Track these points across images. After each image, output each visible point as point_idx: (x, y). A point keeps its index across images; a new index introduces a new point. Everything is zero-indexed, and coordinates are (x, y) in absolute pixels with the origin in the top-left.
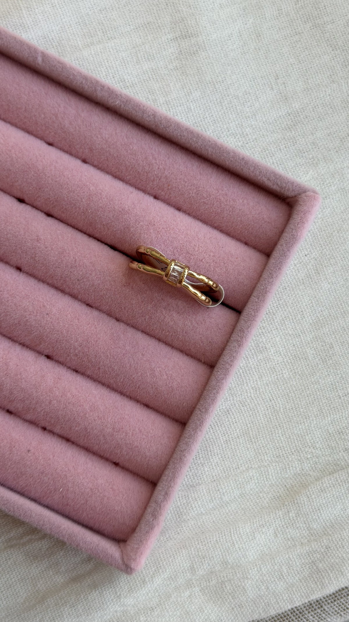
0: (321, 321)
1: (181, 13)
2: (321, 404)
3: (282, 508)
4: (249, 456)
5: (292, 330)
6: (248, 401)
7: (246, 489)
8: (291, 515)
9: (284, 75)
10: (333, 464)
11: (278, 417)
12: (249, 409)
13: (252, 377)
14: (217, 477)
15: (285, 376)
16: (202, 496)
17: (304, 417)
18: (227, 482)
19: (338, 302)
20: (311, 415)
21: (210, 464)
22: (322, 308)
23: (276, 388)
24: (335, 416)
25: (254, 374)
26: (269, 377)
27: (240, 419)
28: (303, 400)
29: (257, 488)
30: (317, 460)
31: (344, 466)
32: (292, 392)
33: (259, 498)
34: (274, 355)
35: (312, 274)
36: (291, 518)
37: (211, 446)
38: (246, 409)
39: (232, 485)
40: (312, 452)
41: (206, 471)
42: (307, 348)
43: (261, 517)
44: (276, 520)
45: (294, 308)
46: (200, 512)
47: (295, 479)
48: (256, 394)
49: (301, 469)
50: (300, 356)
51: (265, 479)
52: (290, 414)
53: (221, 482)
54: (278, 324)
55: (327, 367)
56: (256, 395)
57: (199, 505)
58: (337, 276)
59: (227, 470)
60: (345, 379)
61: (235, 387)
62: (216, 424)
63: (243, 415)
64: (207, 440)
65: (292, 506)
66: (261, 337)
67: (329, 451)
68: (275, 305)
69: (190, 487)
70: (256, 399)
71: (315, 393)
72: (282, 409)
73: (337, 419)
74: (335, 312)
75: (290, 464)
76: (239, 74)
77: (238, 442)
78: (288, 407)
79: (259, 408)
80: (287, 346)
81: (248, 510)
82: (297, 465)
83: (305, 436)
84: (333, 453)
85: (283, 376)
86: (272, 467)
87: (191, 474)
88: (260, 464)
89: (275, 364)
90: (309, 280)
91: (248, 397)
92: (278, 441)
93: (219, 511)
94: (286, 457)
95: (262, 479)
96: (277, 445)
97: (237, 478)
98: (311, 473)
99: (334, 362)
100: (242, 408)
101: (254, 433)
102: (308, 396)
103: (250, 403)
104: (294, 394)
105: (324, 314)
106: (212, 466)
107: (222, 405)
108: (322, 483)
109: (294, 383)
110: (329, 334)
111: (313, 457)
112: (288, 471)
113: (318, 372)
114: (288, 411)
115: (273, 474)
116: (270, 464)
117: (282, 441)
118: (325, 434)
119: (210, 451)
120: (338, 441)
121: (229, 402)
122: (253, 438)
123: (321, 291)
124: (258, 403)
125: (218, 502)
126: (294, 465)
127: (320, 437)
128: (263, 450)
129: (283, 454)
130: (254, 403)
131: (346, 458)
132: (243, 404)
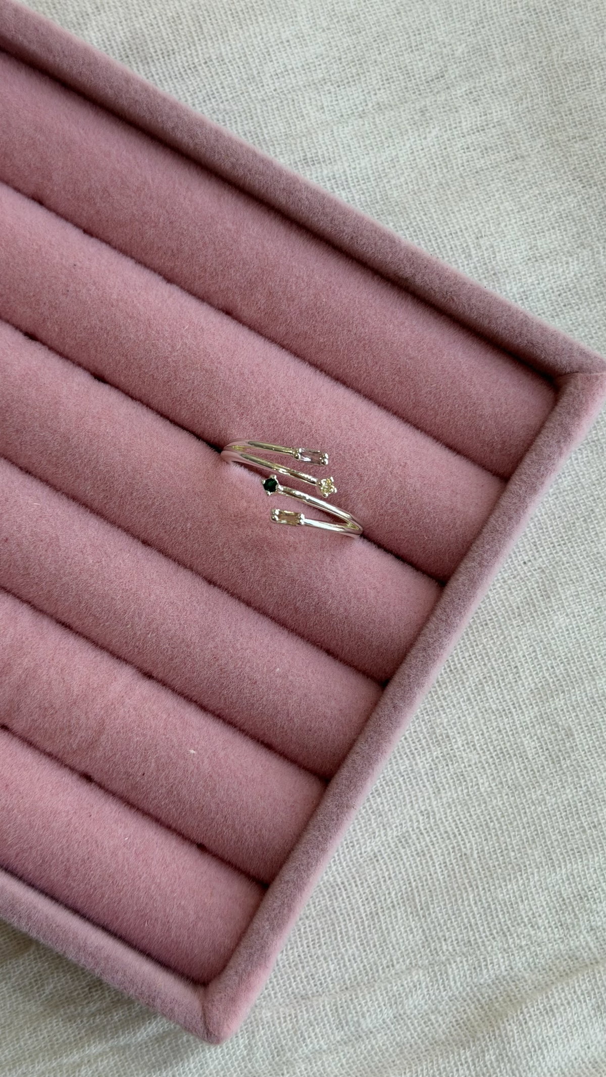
0: (551, 685)
1: (307, 119)
2: (549, 843)
3: (472, 1044)
4: (412, 943)
5: (498, 701)
6: (414, 837)
7: (406, 1007)
8: (487, 1057)
9: (493, 232)
10: (566, 957)
11: (467, 867)
12: (415, 853)
13: (421, 791)
14: (351, 982)
15: (482, 790)
16: (321, 1018)
17: (516, 868)
18: (369, 993)
19: (583, 650)
20: (530, 865)
21: (339, 956)
22: (553, 662)
23: (466, 812)
24: (575, 866)
25: (425, 786)
26: (453, 792)
27: (397, 872)
28: (515, 836)
29: (426, 1004)
30: (538, 949)
31: (587, 961)
32: (495, 819)
33: (429, 1023)
34: (462, 748)
35: (537, 598)
36: (488, 1063)
37: (342, 924)
38: (408, 852)
39: (380, 999)
40: (530, 935)
41: (332, 969)
42: (525, 737)
43: (432, 1061)
44: (460, 1067)
45: (501, 660)
46: (317, 1047)
47: (497, 987)
48: (429, 823)
49: (508, 968)
50: (511, 752)
51: (441, 987)
52: (490, 862)
53: (359, 991)
54: (472, 690)
55: (561, 772)
56: (428, 826)
57: (316, 1034)
58: (583, 603)
59: (371, 970)
60: (594, 795)
61: (390, 810)
62: (352, 881)
63: (404, 864)
64: (335, 912)
65: (491, 1041)
66: (439, 715)
67: (561, 931)
68: (467, 655)
69: (300, 999)
70: (428, 832)
71: (537, 822)
72: (475, 852)
73: (578, 872)
74: (577, 669)
75: (488, 959)
76: (408, 228)
77: (393, 917)
78: (487, 848)
79: (432, 850)
80: (488, 732)
81: (408, 1045)
82: (502, 960)
83: (517, 903)
84: (568, 936)
85: (479, 788)
86: (454, 965)
87: (303, 974)
88: (433, 959)
89: (465, 767)
90: (530, 608)
91: (413, 830)
92: (467, 914)
93: (353, 1046)
94: (480, 944)
95: (436, 987)
96: (466, 921)
97: (389, 986)
98: (526, 975)
99: (574, 763)
100: (402, 851)
101: (423, 899)
102: (524, 828)
103: (416, 842)
104: (499, 823)
105: (558, 672)
106: (344, 962)
107: (365, 844)
108: (547, 997)
109: (500, 803)
110: (565, 710)
111: (532, 943)
112: (485, 971)
113: (544, 781)
114: (487, 856)
115: (457, 978)
116: (450, 957)
117: (474, 915)
118: (554, 899)
119: (341, 933)
120: (577, 912)
121: (377, 839)
122: (422, 909)
123: (553, 630)
124: (431, 841)
125: (353, 1029)
126: (495, 961)
127: (545, 906)
128: (438, 930)
129: (475, 939)
130: (425, 840)
131: (591, 945)
132: (404, 843)
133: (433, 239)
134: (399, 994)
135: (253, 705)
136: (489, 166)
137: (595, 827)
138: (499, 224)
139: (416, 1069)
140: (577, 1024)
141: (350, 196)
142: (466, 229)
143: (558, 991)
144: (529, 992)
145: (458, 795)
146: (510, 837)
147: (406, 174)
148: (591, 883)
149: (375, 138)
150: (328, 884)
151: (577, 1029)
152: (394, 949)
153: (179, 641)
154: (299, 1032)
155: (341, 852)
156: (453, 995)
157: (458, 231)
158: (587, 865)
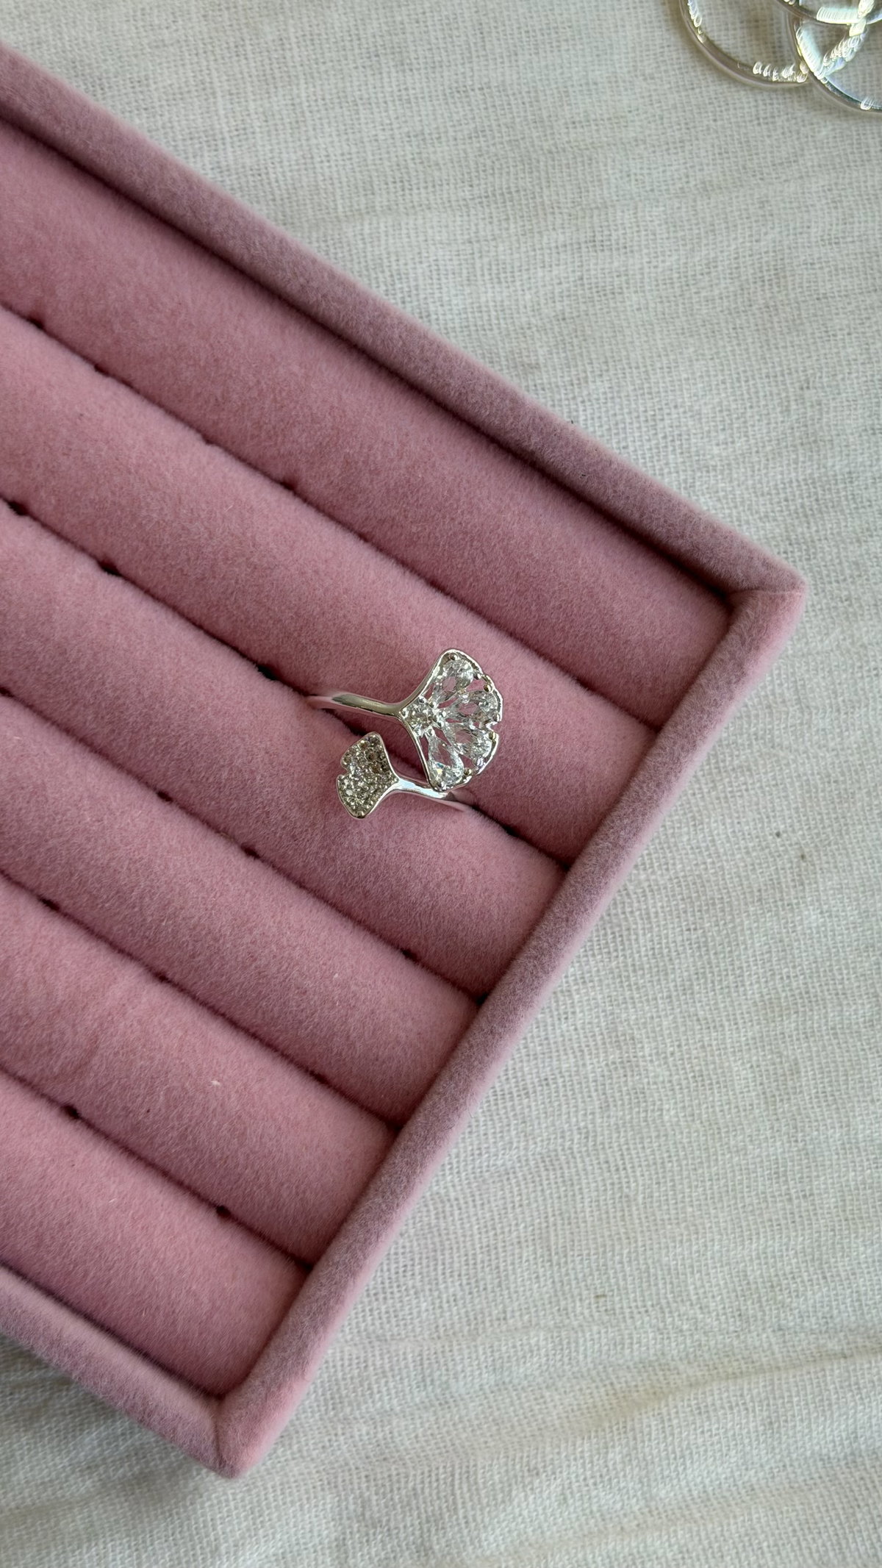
0: (783, 1000)
1: (605, 187)
2: (740, 1205)
3: (593, 1434)
4: (536, 1295)
5: (707, 1008)
6: (563, 1159)
7: (515, 1374)
8: (610, 1456)
10: (739, 1357)
11: (626, 1213)
12: (560, 1180)
13: (584, 1103)
14: (445, 1330)
15: (666, 1118)
16: (399, 1369)
17: (692, 1228)
18: (468, 1348)
19: (834, 963)
20: (711, 1227)
21: (436, 1294)
22: (791, 971)
23: (638, 1141)
24: (770, 1243)
25: (590, 1097)
26: (627, 1112)
27: (532, 1200)
28: (697, 1186)
29: (542, 1376)
30: (704, 1339)
31: (766, 1367)
32: (674, 1159)
33: (541, 1403)
34: (649, 1058)
35: (786, 882)
36: (610, 1463)
38: (552, 1177)
39: (482, 1358)
40: (696, 1318)
41: (423, 1309)
42: (735, 1061)
43: (536, 1449)
44: (573, 1463)
45: (722, 955)
46: (387, 1407)
47: (639, 1372)
48: (586, 1145)
49: (659, 1353)
50: (713, 1077)
51: (565, 1359)
52: (658, 1213)
53: (455, 1343)
54: (676, 986)
55: (775, 1117)
56: (584, 1149)
57: (388, 1389)
58: (846, 900)
59: (476, 1319)
61: (538, 1118)
62: (470, 1199)
63: (543, 1190)
64: (440, 1235)
66: (626, 1008)
67: (738, 1323)
69: (374, 1340)
70: (582, 1157)
71: (730, 1175)
72: (641, 1196)
73: (774, 1251)
74: (821, 985)
75: (635, 1336)
76: (712, 359)
77: (516, 1256)
78: (657, 1194)
79: (584, 1181)
80: (687, 1044)
81: (509, 1425)
82: (653, 1342)
83: (685, 1274)
84: (746, 1331)
85: (661, 1115)
86: (587, 1335)
87: (383, 1308)
88: (562, 1321)
89: (649, 1083)
91: (563, 1150)
92: (615, 1273)
93: (435, 1413)
94: (627, 1315)
95: (558, 1357)
96: (613, 1281)
97: (496, 1343)
98: (681, 1367)
99: (794, 1108)
100: (544, 1174)
101: (561, 1241)
102: (711, 1180)
103: (565, 1166)
104: (680, 1165)
105: (794, 985)
106: (441, 1302)
107: (496, 1155)
109: (685, 1141)
110: (794, 1038)
111: (696, 1329)
112: (627, 1351)
113: (750, 1124)
114: (655, 1205)
115: (589, 1353)
116: (585, 1324)
117: (625, 1276)
118: (736, 1280)
119: (444, 1264)
120: (764, 1304)
121: (514, 1152)
122: (557, 1253)
123: (799, 928)
124: (585, 1170)
125: (438, 1391)
126: (644, 1340)
127: (722, 1286)
128: (574, 1286)
130: (576, 1167)
131: (776, 1348)
132: (548, 1163)
133: (743, 379)
134: (509, 1357)
136: (836, 294)
137: (805, 1196)
138: (835, 375)
139: (515, 1455)
140: (738, 1438)
141: (643, 301)
142: (790, 374)
145: (632, 1118)
146: (690, 1187)
147: (723, 286)
149: (691, 229)
150: (436, 1197)
151: (736, 1445)
152: (510, 1298)
154: (366, 1384)
155: (462, 1159)
157: (779, 374)
158: (787, 1244)
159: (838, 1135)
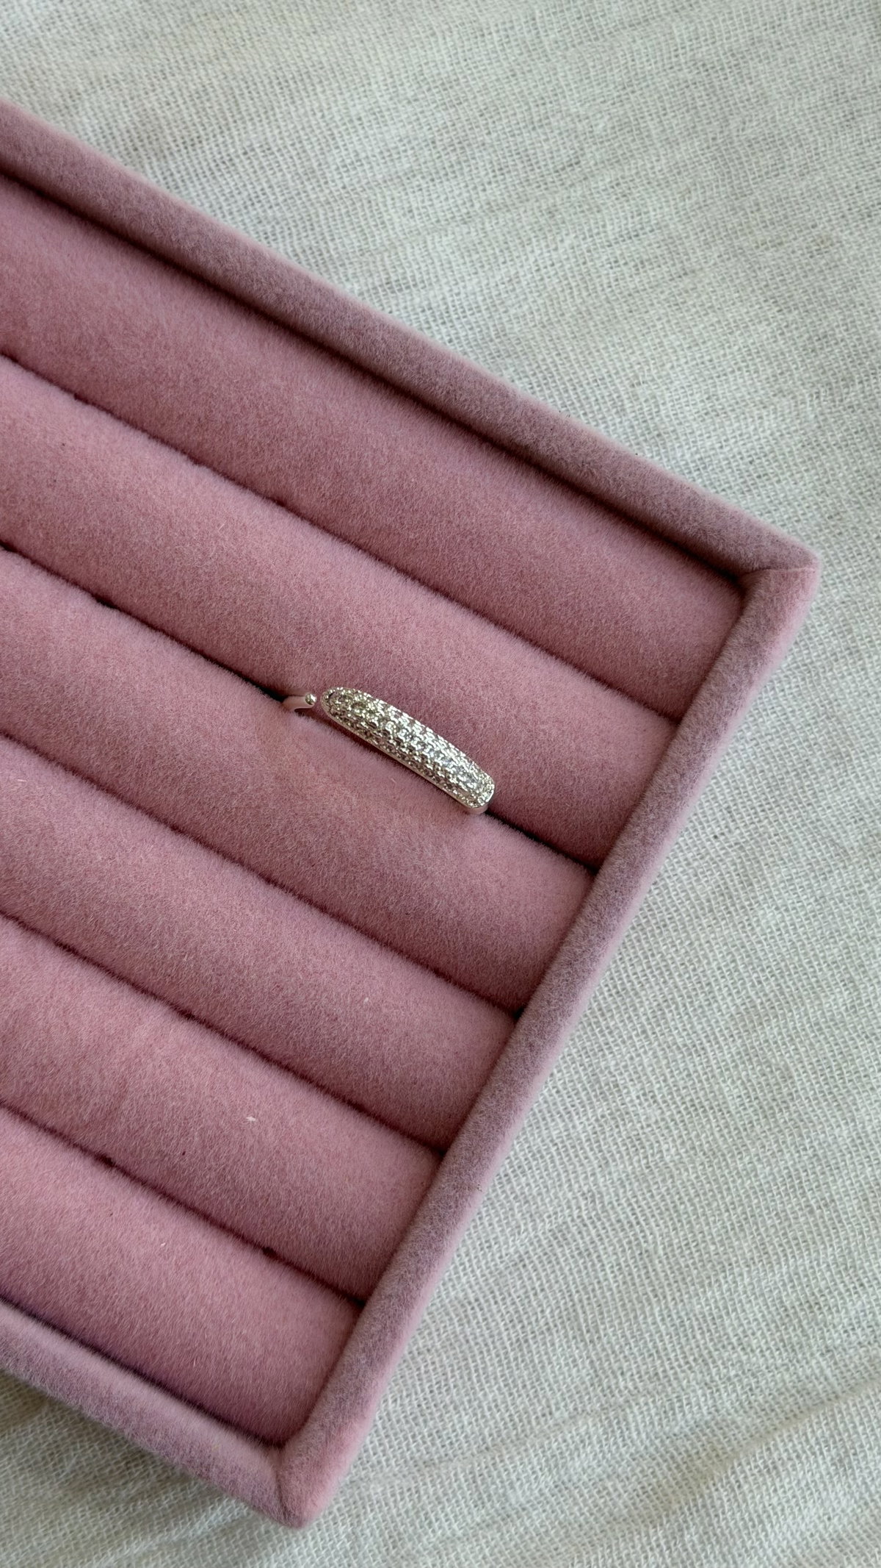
0: (759, 1007)
1: (390, 227)
2: (762, 1230)
3: (665, 1520)
4: (577, 1380)
5: (685, 1033)
6: (574, 1229)
7: (572, 1471)
8: (687, 1537)
9: (655, 376)
10: (794, 1391)
11: (650, 1269)
12: (576, 1253)
13: (582, 1165)
14: (493, 1440)
15: (667, 1159)
16: (453, 1492)
17: (718, 1268)
18: (519, 1453)
19: (802, 957)
20: (737, 1262)
21: (475, 1404)
22: (761, 975)
23: (645, 1191)
24: (799, 1262)
25: (586, 1158)
26: (627, 1163)
27: (553, 1281)
28: (714, 1222)
29: (599, 1466)
30: (753, 1381)
31: (823, 1395)
32: (686, 1199)
33: (605, 1493)
34: (637, 1102)
35: (734, 885)
36: (689, 1546)
37: (478, 1358)
39: (535, 1461)
40: (740, 1361)
41: (466, 1423)
42: (724, 1081)
43: (610, 1547)
44: (650, 1554)
45: (687, 975)
46: (449, 1533)
47: (698, 1437)
48: (595, 1209)
49: (713, 1410)
50: (706, 1103)
51: (620, 1440)
52: (681, 1260)
53: (504, 1452)
54: (648, 1019)
55: (777, 1129)
56: (593, 1214)
57: (446, 1515)
58: (799, 890)
59: (521, 1421)
60: (823, 1162)
61: (540, 1194)
62: (490, 1296)
64: (467, 1341)
65: (691, 1514)
66: (604, 1055)
67: (785, 1355)
68: (639, 969)
69: (422, 1466)
70: (593, 1222)
71: (745, 1201)
72: (661, 1247)
73: (805, 1270)
74: (794, 984)
75: (684, 1398)
77: (549, 1344)
78: (677, 1241)
79: (600, 1247)
80: (673, 1076)
81: (576, 1526)
82: (703, 1399)
83: (721, 1317)
84: (795, 1361)
85: (662, 1157)
86: (636, 1409)
87: (425, 1432)
88: (607, 1402)
89: (642, 1128)
90: (724, 900)
91: (573, 1220)
92: (651, 1335)
93: (499, 1530)
94: (672, 1378)
95: (612, 1441)
96: (650, 1345)
97: (547, 1442)
98: (739, 1419)
99: (795, 1116)
100: (558, 1251)
101: (590, 1317)
102: (727, 1211)
103: (578, 1237)
104: (693, 1205)
105: (767, 989)
106: (483, 1412)
107: (506, 1243)
108: (768, 1449)
109: (693, 1177)
110: (780, 1042)
111: (744, 1373)
112: (679, 1416)
113: (754, 1143)
114: (677, 1252)
115: (641, 1426)
116: (630, 1398)
117: (661, 1336)
118: (772, 1309)
119: (477, 1371)
120: (806, 1327)
121: (523, 1236)
122: (588, 1331)
123: (758, 929)
124: (599, 1235)
125: (498, 1505)
126: (693, 1400)
127: (761, 1320)
128: (612, 1361)
129: (664, 1371)
130: (589, 1234)
131: (828, 1372)
132: (561, 1239)
133: (570, 388)
134: (561, 1453)
135: (333, 1050)
136: (647, 286)
137: (826, 1205)
138: (663, 365)
139: (588, 1558)
140: (812, 1486)
141: (453, 332)
142: (617, 373)
143: (783, 1441)
144: (743, 1443)
145: (634, 1168)
146: (708, 1224)
147: (531, 300)
148: (822, 1284)
149: (485, 251)
150: (456, 1303)
151: (811, 1494)
152: (551, 1389)
153: (226, 965)
154: (422, 1514)
155: (473, 1256)
156: (637, 1452)
157: (605, 375)
158: (817, 1260)
159: (845, 1134)
